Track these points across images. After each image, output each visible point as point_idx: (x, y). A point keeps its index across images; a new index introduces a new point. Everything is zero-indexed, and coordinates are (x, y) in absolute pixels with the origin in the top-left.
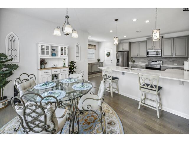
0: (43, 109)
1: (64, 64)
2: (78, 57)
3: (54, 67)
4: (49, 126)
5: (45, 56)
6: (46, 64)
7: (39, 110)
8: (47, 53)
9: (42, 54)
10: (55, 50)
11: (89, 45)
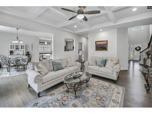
0: (6, 60)
1: (24, 53)
2: (32, 50)
3: (18, 54)
4: (8, 64)
5: (12, 50)
6: (13, 53)
7: (5, 60)
8: (14, 48)
9: (11, 49)
10: (18, 47)
11: (40, 42)
